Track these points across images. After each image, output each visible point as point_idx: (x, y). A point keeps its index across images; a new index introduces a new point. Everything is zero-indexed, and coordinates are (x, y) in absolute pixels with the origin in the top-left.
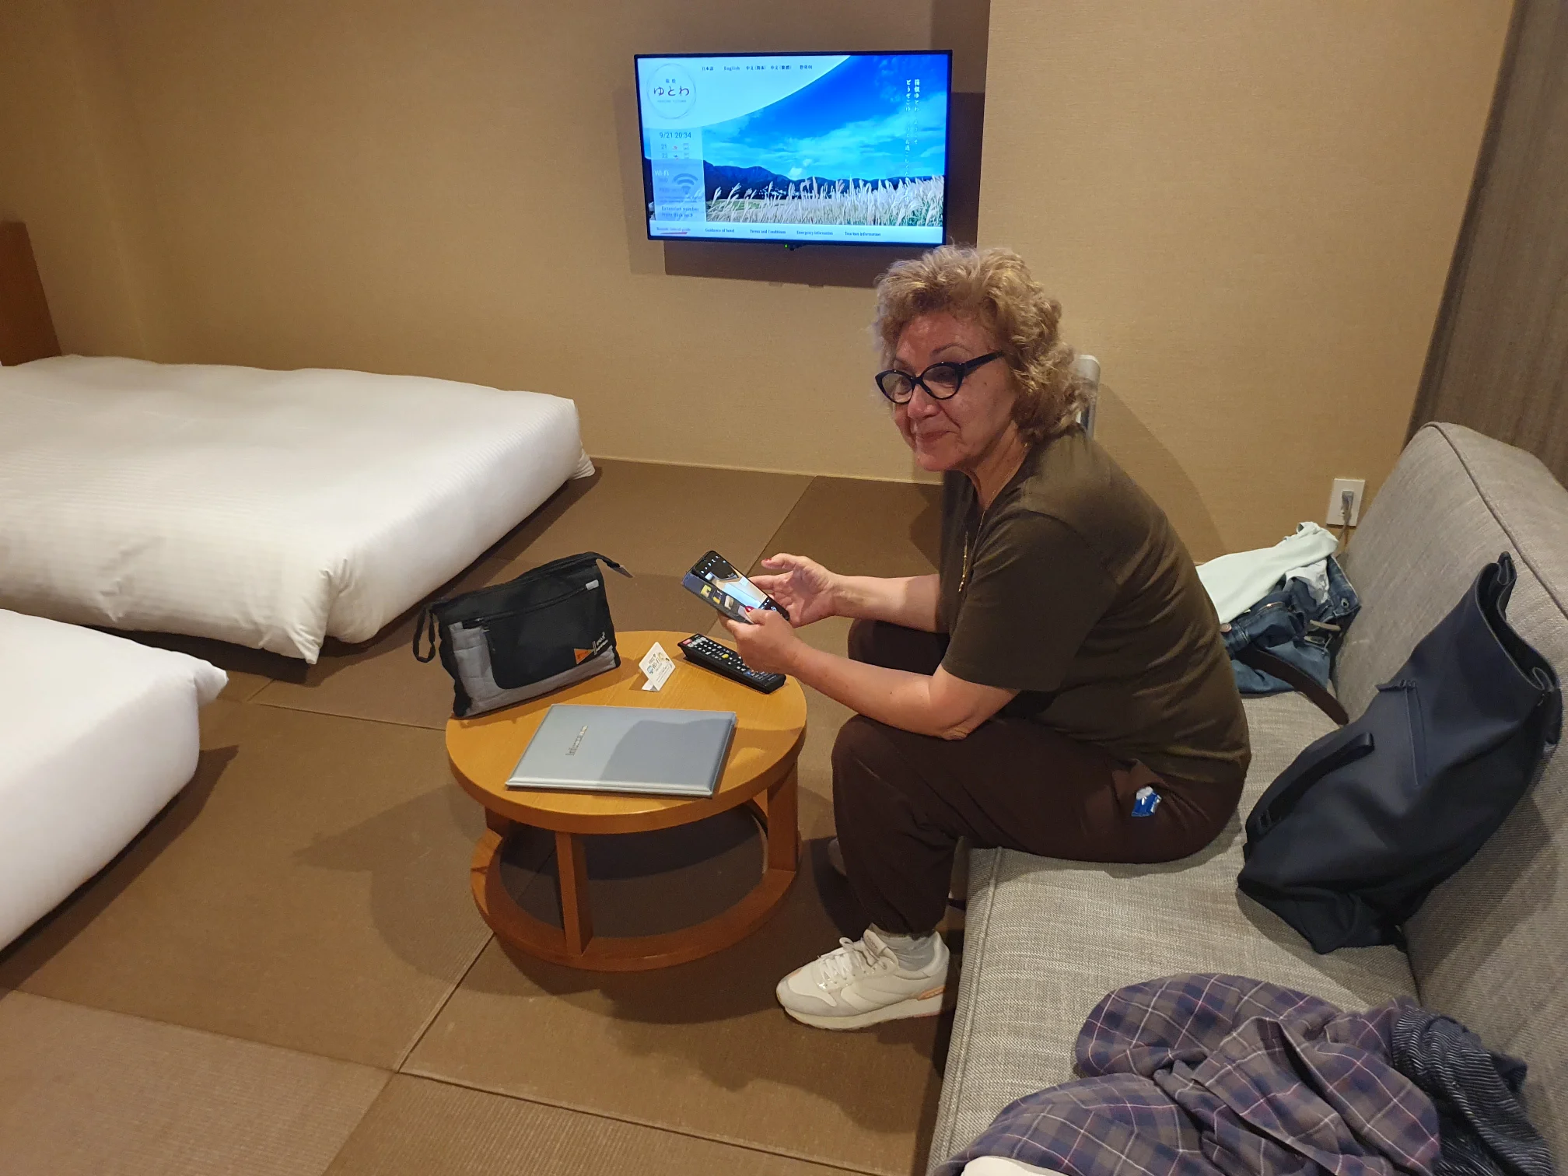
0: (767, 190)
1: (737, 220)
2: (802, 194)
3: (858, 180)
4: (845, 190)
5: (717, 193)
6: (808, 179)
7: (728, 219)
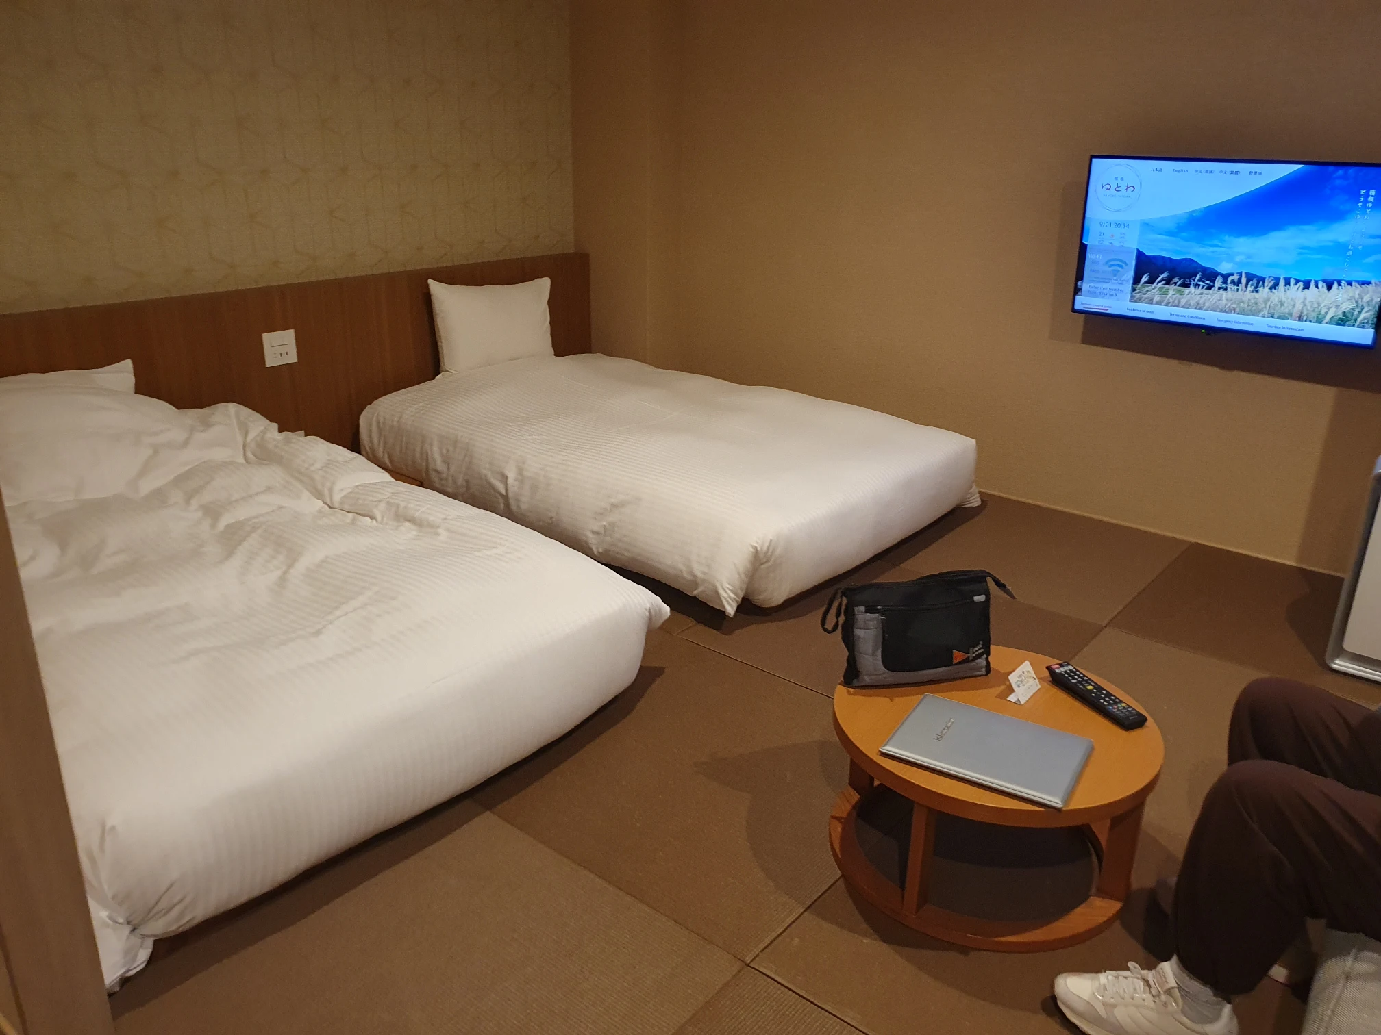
0: (1194, 280)
1: (1159, 303)
2: (1229, 286)
3: (1290, 278)
4: (1275, 286)
5: (1145, 278)
6: (1238, 273)
7: (1150, 301)
